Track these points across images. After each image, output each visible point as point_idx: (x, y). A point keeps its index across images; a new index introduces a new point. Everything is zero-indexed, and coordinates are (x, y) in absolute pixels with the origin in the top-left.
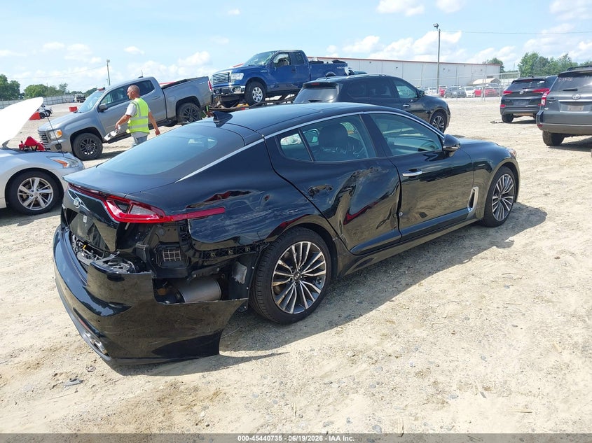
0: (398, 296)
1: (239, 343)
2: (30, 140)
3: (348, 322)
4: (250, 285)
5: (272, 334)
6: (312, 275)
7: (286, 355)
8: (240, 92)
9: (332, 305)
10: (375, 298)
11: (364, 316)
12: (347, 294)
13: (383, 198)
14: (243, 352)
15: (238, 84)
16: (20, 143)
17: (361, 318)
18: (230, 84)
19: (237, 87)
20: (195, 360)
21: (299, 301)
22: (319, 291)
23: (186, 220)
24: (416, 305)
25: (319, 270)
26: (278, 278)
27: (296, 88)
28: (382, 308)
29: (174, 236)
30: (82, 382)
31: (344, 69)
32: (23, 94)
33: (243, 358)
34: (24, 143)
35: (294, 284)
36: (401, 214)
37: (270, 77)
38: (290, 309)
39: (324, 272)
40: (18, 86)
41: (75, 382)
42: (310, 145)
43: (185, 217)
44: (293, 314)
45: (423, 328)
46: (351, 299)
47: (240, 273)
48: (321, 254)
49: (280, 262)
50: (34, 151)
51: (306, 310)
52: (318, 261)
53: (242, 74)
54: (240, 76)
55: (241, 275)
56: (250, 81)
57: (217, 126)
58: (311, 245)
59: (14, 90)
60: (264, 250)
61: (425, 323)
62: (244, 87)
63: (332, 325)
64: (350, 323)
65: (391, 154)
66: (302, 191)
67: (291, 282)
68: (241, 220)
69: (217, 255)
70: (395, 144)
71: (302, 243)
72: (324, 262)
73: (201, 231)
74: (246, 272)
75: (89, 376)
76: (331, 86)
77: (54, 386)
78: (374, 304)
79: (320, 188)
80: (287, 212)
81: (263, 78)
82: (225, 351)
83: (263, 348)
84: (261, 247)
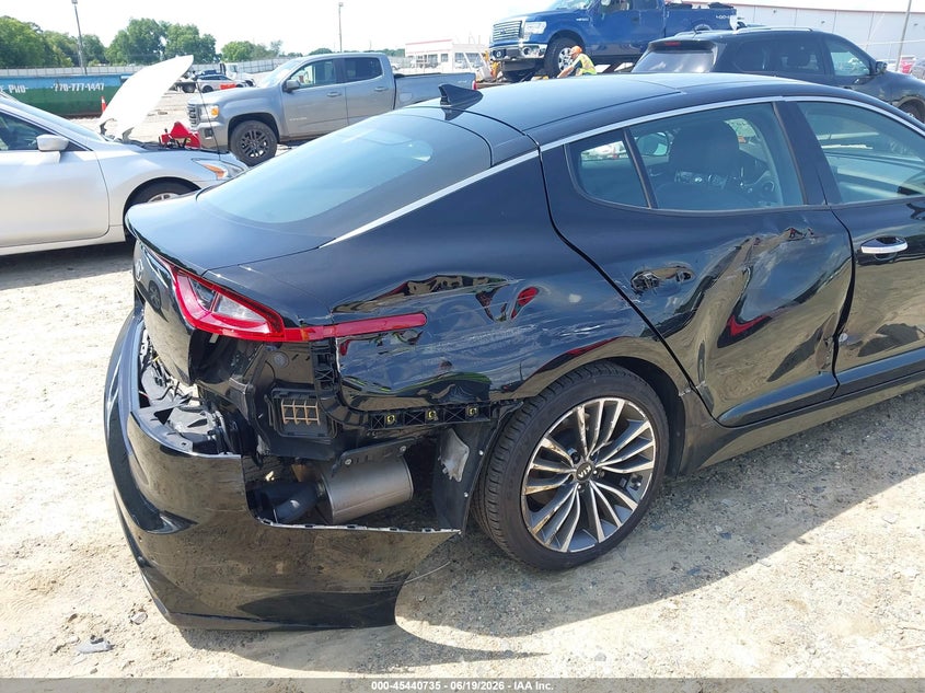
0: (816, 530)
1: (444, 601)
2: (179, 129)
3: (692, 587)
4: (472, 489)
5: (517, 591)
6: (620, 471)
7: (540, 660)
8: (537, 56)
9: (661, 532)
10: (760, 527)
11: (732, 576)
12: (696, 506)
13: (801, 299)
14: (447, 629)
15: (535, 40)
16: (164, 133)
17: (725, 579)
18: (521, 40)
19: (533, 48)
20: (343, 633)
21: (586, 525)
22: (633, 505)
23: (332, 340)
24: (860, 562)
25: (639, 459)
26: (539, 476)
27: (635, 51)
28: (777, 558)
29: (303, 371)
30: (111, 648)
31: (728, 20)
32: (220, 55)
33: (442, 647)
34: (169, 132)
35: (575, 491)
36: (843, 337)
37: (593, 31)
38: (562, 544)
39: (650, 465)
40: (213, 42)
41: (100, 646)
42: (647, 160)
43: (329, 332)
44: (568, 553)
45: (879, 637)
46: (703, 522)
47: (452, 458)
48: (647, 425)
49: (546, 443)
50: (181, 148)
51: (598, 545)
52: (638, 441)
53: (544, 24)
54: (540, 28)
55: (456, 461)
56: (556, 36)
57: (448, 117)
58: (625, 407)
59: (208, 48)
60: (509, 418)
61: (883, 621)
62: (545, 46)
63: (656, 589)
64: (696, 592)
65: (838, 198)
66: (616, 282)
67: (569, 485)
68: (460, 346)
69: (399, 420)
70: (840, 171)
71: (602, 401)
72: (653, 443)
73: (365, 367)
74: (466, 457)
75: (129, 635)
76: (703, 47)
77: (58, 648)
78: (760, 544)
79: (659, 274)
80: (573, 331)
81: (580, 33)
82: (410, 617)
83: (491, 627)
84: (503, 410)
